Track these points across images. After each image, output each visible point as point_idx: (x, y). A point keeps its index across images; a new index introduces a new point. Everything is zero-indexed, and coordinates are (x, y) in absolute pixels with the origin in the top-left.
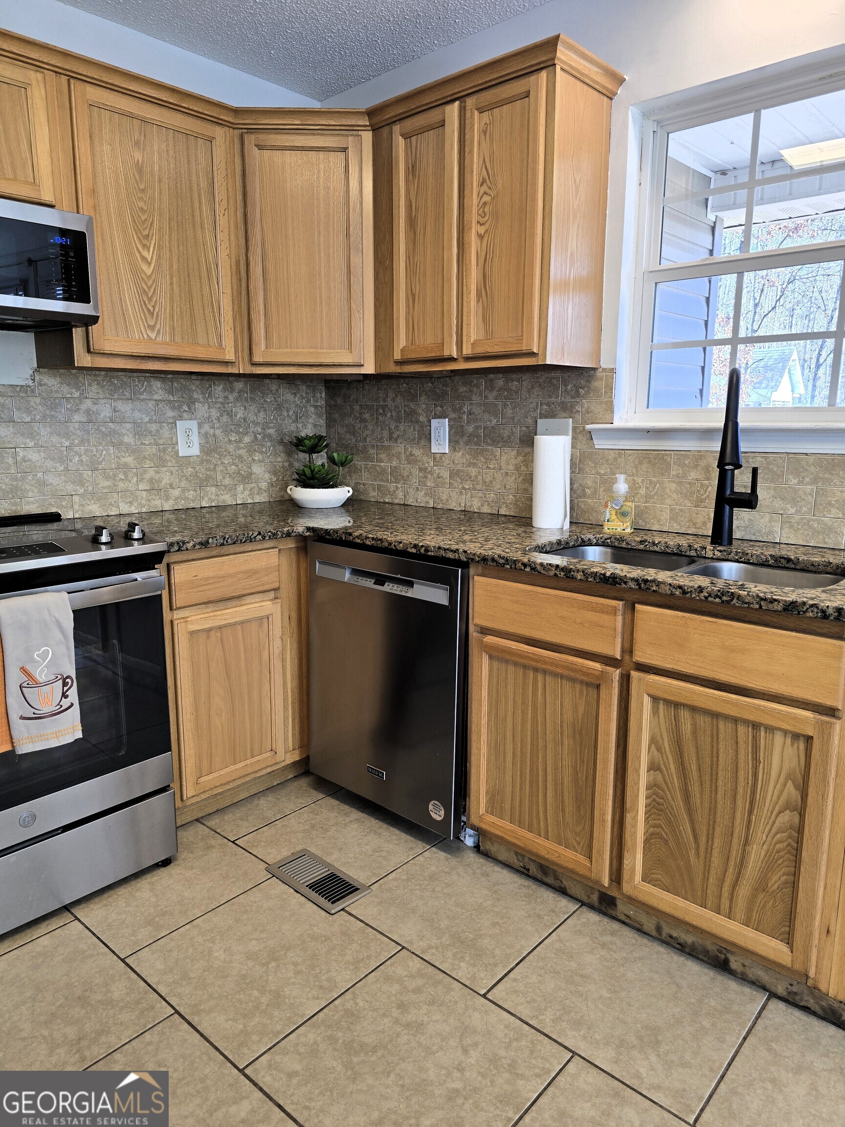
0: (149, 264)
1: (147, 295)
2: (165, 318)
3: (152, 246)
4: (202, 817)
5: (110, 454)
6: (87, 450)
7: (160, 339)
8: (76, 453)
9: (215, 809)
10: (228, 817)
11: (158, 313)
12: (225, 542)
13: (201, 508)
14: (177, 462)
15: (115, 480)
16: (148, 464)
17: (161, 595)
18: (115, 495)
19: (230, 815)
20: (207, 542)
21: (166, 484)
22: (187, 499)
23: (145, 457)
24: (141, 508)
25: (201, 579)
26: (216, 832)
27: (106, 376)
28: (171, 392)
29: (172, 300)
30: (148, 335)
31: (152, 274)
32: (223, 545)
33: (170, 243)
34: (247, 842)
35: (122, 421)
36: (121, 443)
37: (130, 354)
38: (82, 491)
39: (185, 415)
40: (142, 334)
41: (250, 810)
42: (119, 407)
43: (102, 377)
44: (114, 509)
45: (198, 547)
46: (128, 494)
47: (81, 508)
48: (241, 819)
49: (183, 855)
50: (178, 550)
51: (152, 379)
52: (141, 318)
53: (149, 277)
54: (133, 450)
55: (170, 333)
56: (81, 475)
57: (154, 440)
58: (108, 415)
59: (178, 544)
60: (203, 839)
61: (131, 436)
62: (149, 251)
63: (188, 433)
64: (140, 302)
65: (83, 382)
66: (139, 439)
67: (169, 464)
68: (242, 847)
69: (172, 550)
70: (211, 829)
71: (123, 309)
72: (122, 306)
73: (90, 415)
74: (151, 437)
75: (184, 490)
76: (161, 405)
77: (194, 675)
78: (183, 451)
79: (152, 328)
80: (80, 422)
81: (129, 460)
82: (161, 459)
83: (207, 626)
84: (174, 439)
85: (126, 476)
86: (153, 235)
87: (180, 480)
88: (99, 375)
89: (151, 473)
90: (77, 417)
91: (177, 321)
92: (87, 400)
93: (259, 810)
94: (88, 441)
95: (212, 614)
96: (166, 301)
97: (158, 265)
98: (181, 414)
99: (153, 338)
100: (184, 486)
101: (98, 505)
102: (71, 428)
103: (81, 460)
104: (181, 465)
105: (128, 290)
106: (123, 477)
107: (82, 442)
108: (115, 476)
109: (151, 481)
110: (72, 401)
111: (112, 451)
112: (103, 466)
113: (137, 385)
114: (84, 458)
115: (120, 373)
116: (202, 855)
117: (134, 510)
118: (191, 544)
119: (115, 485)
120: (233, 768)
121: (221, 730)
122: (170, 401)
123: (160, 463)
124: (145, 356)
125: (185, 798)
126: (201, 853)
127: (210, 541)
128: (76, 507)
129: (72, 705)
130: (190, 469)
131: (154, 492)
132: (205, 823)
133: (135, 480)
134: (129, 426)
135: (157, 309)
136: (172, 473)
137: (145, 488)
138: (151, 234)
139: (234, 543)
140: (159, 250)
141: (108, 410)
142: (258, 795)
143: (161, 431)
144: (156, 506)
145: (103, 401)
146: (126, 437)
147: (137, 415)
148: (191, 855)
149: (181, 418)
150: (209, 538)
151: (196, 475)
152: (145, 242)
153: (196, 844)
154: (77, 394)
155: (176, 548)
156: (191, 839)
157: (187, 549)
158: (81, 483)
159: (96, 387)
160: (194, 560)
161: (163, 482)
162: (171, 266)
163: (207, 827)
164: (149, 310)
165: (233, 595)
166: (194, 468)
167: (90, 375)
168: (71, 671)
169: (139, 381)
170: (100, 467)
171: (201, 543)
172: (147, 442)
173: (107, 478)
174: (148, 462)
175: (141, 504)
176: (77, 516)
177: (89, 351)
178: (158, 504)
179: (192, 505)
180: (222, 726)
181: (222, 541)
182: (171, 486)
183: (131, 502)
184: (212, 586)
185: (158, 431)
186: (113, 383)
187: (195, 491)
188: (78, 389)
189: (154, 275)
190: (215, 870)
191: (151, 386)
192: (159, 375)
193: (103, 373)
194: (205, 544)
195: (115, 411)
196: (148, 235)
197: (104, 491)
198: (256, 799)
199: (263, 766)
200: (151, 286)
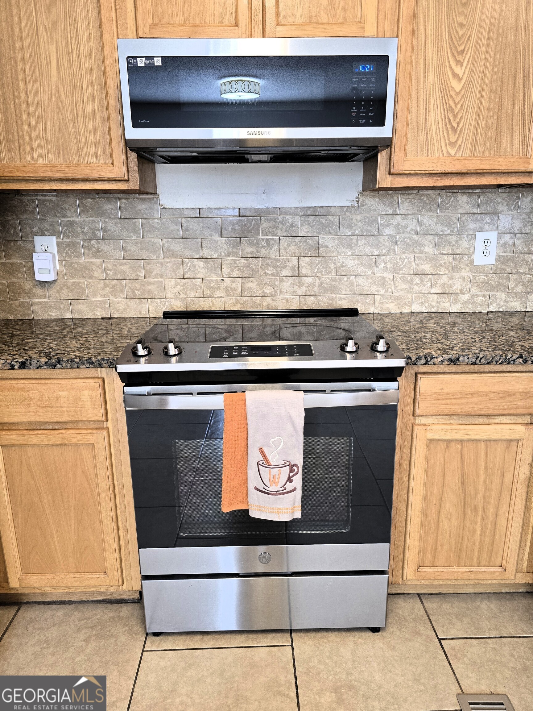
0: (460, 80)
1: (454, 112)
2: (469, 133)
3: (466, 60)
4: (424, 594)
5: (410, 262)
6: (391, 259)
7: (459, 155)
8: (383, 261)
9: (438, 592)
10: (446, 606)
11: (462, 128)
12: (478, 361)
13: (488, 312)
14: (471, 270)
15: (412, 284)
16: (443, 271)
17: (396, 406)
18: (410, 296)
19: (449, 606)
20: (458, 359)
21: (457, 289)
22: (474, 303)
23: (441, 265)
24: (431, 308)
25: (447, 393)
26: (429, 619)
27: (417, 194)
28: (477, 206)
29: (478, 114)
30: (448, 152)
31: (461, 90)
32: (475, 363)
33: (486, 54)
34: (453, 649)
35: (426, 233)
36: (421, 253)
37: (426, 172)
38: (383, 292)
39: (486, 227)
40: (442, 152)
41: (469, 609)
42: (425, 221)
43: (414, 195)
44: (407, 307)
45: (446, 363)
46: (421, 296)
47: (380, 305)
48: (457, 616)
49: (392, 629)
50: (425, 364)
51: (459, 195)
52: (444, 136)
53: (458, 94)
54: (433, 259)
55: (471, 148)
56: (384, 278)
57: (452, 250)
58: (414, 228)
59: (426, 358)
60: (414, 620)
61: (431, 246)
62: (462, 66)
63: (486, 243)
64: (445, 120)
65: (397, 201)
66: (439, 249)
67: (463, 271)
68: (444, 651)
69: (418, 363)
70: (426, 612)
71: (426, 130)
72: (426, 126)
73: (399, 229)
74: (449, 247)
75: (473, 295)
76: (464, 218)
77: (427, 476)
78: (478, 260)
79: (453, 144)
80: (390, 235)
81: (427, 267)
82: (455, 266)
83: (448, 437)
84: (472, 249)
85: (422, 281)
86: (469, 49)
87: (471, 286)
88: (411, 194)
89: (445, 279)
90: (388, 231)
91: (481, 134)
92: (398, 216)
93: (477, 614)
94: (394, 251)
95: (454, 427)
96: (473, 116)
97: (470, 79)
98: (482, 226)
99: (453, 154)
100: (474, 291)
101: (394, 304)
102: (382, 240)
103: (386, 266)
104: (474, 273)
105: (434, 110)
106: (419, 282)
107: (389, 252)
108: (412, 280)
109: (443, 286)
110: (385, 217)
111: (413, 259)
112: (404, 272)
113: (444, 201)
114: (389, 265)
115: (430, 191)
116: (407, 639)
117: (424, 310)
118: (440, 359)
119: (411, 288)
120: (456, 569)
121: (448, 532)
122: (473, 214)
123: (454, 270)
124: (441, 173)
125: (405, 579)
126: (407, 636)
127: (461, 358)
128: (377, 304)
129: (295, 489)
130: (483, 277)
131: (444, 295)
132: (424, 601)
133: (429, 284)
134: (431, 237)
135: (461, 125)
136: (464, 279)
137: (437, 292)
138: (467, 48)
139: (488, 363)
140: (473, 64)
141: (414, 224)
142: (483, 596)
143: (460, 242)
144: (444, 308)
145: (411, 216)
146: (426, 248)
147: (440, 227)
148: (398, 633)
149: (481, 230)
150: (460, 355)
151: (488, 283)
152: (460, 58)
153: (407, 621)
154: (390, 212)
155: (423, 361)
156: (406, 613)
157: (434, 364)
158: (383, 286)
159: (407, 204)
160: (443, 373)
161: (455, 288)
162: (484, 78)
163: (424, 607)
164: (452, 127)
165: (480, 412)
166: (487, 276)
167: (403, 194)
168: (299, 460)
169: (447, 196)
170: (401, 272)
171: (450, 360)
172: (445, 252)
173: (405, 282)
174: (443, 269)
175: (431, 305)
176: (376, 311)
177: (390, 173)
178: (446, 306)
179: (479, 309)
180: (451, 529)
181: (474, 360)
182: (462, 292)
183: (422, 303)
184: (458, 401)
185: (457, 242)
186: (422, 200)
187: (484, 296)
188: (392, 206)
189: (463, 91)
190: (411, 664)
191: (457, 201)
192: (467, 191)
193: (415, 192)
194: (455, 361)
195: (421, 225)
196: (463, 51)
197: (401, 293)
198: (479, 599)
199: (488, 577)
200: (459, 102)
